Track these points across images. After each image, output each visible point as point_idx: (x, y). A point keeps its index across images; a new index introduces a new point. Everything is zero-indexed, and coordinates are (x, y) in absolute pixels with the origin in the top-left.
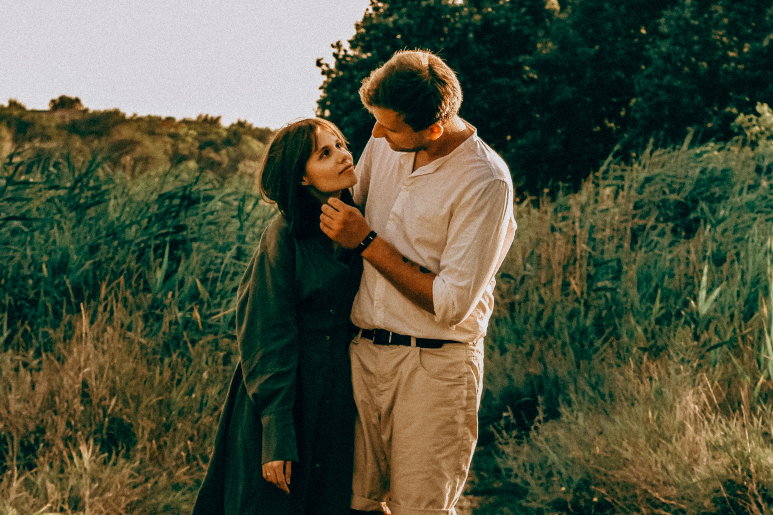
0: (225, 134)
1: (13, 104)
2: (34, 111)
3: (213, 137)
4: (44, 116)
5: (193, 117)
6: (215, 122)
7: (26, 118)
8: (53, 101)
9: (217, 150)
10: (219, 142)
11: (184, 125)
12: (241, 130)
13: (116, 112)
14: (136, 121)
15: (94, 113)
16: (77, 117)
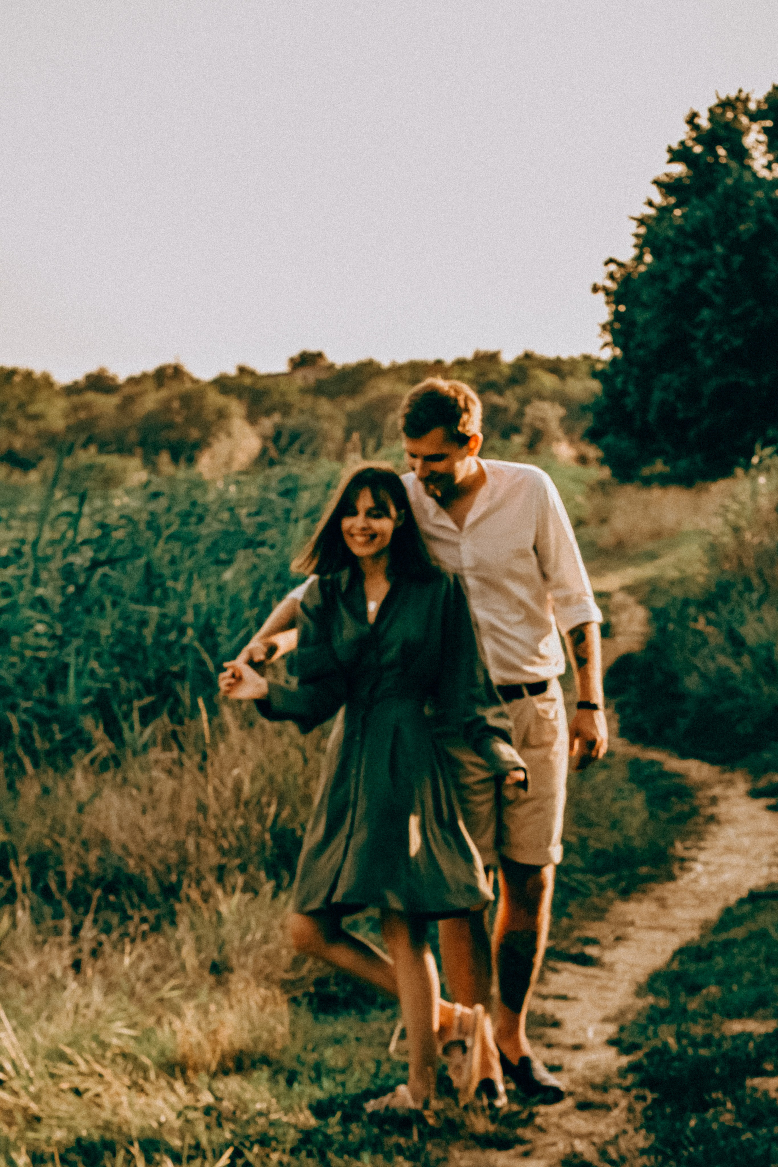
0: (506, 371)
1: (242, 370)
2: (269, 376)
3: (493, 376)
4: (283, 380)
5: (469, 355)
6: (493, 358)
7: (260, 385)
8: (292, 360)
9: (500, 393)
10: (502, 382)
11: (456, 368)
12: (527, 363)
13: (370, 363)
14: (396, 370)
15: (344, 368)
16: (323, 375)
